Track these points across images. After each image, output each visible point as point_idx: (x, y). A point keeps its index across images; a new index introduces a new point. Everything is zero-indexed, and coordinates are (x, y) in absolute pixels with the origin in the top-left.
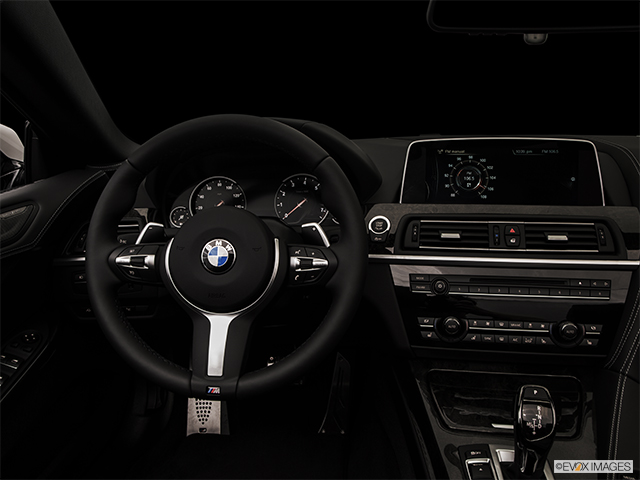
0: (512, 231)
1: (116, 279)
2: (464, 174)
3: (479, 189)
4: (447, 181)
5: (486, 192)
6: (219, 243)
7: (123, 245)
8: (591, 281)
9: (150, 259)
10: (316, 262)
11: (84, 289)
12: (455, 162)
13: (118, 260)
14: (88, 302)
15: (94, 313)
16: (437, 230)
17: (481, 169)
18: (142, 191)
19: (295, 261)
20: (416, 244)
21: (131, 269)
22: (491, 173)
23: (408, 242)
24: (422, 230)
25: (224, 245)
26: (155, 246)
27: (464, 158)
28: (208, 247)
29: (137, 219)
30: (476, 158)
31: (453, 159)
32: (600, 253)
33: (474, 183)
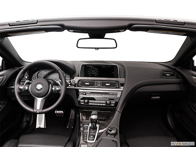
0: (99, 83)
1: (20, 91)
2: (92, 71)
4: (89, 72)
5: (96, 75)
7: (22, 85)
8: (113, 93)
9: (27, 88)
10: (57, 89)
11: (14, 93)
12: (90, 69)
13: (21, 88)
14: (15, 96)
15: (16, 98)
16: (85, 83)
17: (95, 70)
18: (26, 73)
20: (81, 85)
21: (23, 90)
22: (97, 71)
23: (79, 85)
24: (82, 83)
25: (40, 86)
26: (28, 85)
27: (92, 68)
29: (25, 79)
30: (95, 68)
31: (90, 68)
32: (116, 88)
33: (94, 73)
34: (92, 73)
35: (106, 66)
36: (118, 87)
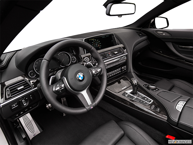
0: (109, 53)
2: (95, 44)
3: (99, 46)
5: (100, 47)
6: (80, 74)
9: (63, 86)
10: (98, 70)
13: (56, 89)
17: (98, 42)
19: (94, 72)
21: (60, 90)
22: (100, 43)
25: (81, 74)
27: (95, 40)
28: (78, 76)
30: (96, 40)
31: (92, 41)
32: (122, 53)
33: (98, 45)
34: (96, 46)
35: (105, 36)
36: (123, 52)
